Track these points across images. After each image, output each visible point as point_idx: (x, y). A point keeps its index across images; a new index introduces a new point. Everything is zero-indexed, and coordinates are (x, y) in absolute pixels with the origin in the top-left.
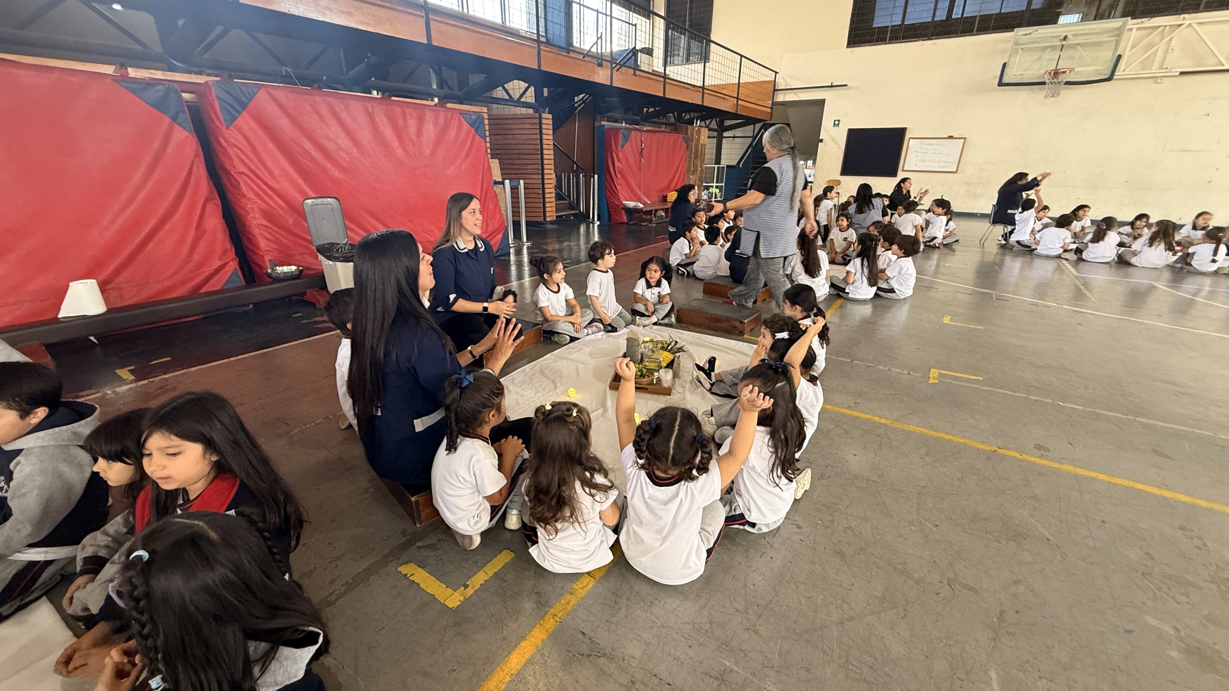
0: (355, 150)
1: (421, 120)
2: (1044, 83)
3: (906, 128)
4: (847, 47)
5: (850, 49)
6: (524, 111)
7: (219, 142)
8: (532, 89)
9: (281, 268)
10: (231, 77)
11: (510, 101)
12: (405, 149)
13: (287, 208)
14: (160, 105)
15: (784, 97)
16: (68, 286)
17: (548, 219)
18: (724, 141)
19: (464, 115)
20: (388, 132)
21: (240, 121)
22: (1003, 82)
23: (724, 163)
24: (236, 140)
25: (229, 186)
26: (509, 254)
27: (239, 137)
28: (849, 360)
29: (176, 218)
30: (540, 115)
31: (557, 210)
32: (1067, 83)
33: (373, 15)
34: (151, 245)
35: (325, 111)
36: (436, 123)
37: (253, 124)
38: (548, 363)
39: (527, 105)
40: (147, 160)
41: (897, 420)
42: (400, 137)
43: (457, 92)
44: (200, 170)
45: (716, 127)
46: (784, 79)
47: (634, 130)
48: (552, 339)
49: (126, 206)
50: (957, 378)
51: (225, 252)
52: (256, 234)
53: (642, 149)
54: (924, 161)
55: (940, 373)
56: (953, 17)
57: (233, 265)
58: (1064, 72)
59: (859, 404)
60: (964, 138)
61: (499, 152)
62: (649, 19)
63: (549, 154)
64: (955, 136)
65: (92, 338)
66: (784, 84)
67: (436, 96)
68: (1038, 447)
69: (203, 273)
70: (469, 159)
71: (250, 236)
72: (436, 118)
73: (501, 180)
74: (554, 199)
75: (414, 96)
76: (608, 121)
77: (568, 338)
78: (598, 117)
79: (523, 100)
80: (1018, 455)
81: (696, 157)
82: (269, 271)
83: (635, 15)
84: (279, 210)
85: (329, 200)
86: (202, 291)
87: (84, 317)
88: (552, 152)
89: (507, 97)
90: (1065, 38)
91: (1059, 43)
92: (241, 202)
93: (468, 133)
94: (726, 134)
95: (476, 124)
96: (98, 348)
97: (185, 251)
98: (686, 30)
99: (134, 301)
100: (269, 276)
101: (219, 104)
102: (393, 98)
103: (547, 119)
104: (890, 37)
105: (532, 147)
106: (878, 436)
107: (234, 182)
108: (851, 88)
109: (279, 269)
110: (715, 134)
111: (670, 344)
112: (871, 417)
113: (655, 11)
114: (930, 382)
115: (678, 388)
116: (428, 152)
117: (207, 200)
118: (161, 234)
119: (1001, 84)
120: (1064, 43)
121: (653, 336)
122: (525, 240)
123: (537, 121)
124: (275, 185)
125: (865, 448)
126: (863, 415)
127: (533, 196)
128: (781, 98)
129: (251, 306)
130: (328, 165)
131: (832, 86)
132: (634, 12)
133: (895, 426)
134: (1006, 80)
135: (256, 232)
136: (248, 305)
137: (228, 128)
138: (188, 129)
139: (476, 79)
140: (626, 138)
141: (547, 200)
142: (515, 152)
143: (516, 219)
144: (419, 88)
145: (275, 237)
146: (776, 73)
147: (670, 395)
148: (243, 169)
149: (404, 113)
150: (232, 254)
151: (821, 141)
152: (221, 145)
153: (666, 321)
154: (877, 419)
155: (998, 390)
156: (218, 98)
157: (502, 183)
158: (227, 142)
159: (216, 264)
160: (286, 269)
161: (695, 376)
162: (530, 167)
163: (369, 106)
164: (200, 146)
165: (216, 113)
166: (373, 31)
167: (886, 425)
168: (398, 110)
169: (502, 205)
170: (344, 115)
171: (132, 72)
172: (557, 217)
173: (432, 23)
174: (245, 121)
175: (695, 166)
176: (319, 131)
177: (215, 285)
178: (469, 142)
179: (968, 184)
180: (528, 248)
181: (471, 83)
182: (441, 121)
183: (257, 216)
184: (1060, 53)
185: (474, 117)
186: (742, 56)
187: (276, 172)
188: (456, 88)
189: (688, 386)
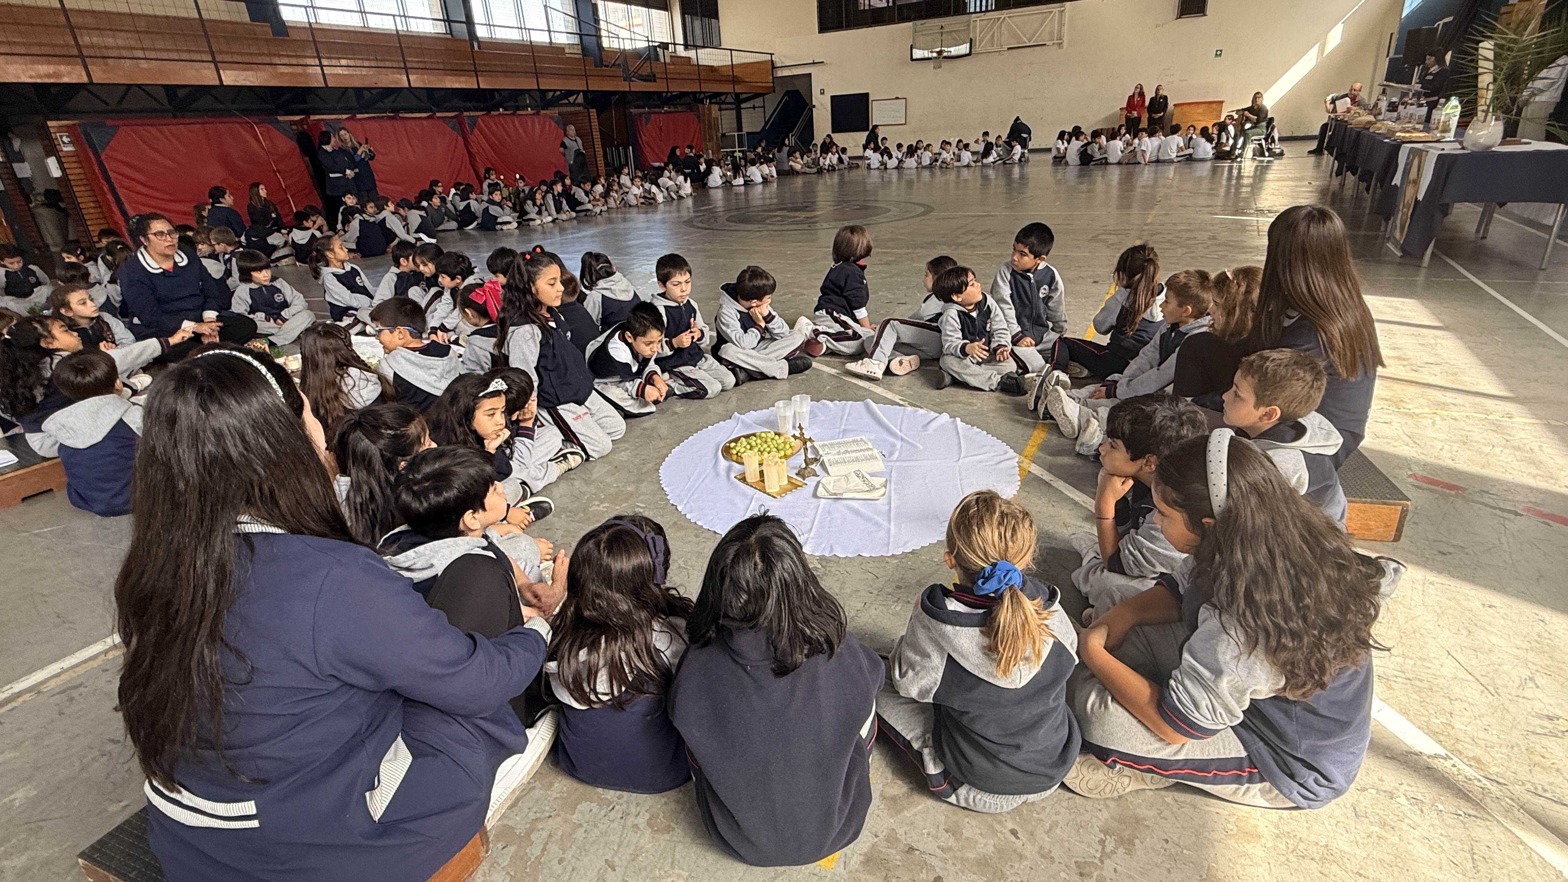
3: (869, 93)
4: (819, 33)
5: (821, 35)
6: (577, 108)
8: (581, 95)
11: (569, 104)
12: (529, 138)
14: (450, 124)
18: (744, 111)
20: (521, 130)
22: (913, 57)
23: (745, 130)
30: (589, 111)
31: (605, 166)
35: (498, 124)
36: (540, 124)
37: (478, 132)
39: (579, 105)
42: (526, 132)
46: (779, 59)
47: (652, 112)
54: (884, 117)
60: (906, 98)
62: (668, 12)
64: (899, 97)
66: (780, 63)
72: (539, 120)
76: (635, 109)
78: (628, 107)
81: (710, 128)
83: (654, 11)
88: (598, 133)
90: (942, 27)
91: (938, 31)
93: (555, 127)
94: (743, 106)
103: (593, 112)
108: (827, 64)
110: (733, 106)
119: (912, 60)
120: (942, 30)
123: (587, 114)
128: (780, 73)
131: (814, 63)
132: (652, 8)
140: (647, 117)
146: (772, 55)
151: (815, 106)
158: (471, 140)
175: (711, 136)
179: (915, 132)
184: (941, 37)
186: (731, 50)
188: (539, 101)
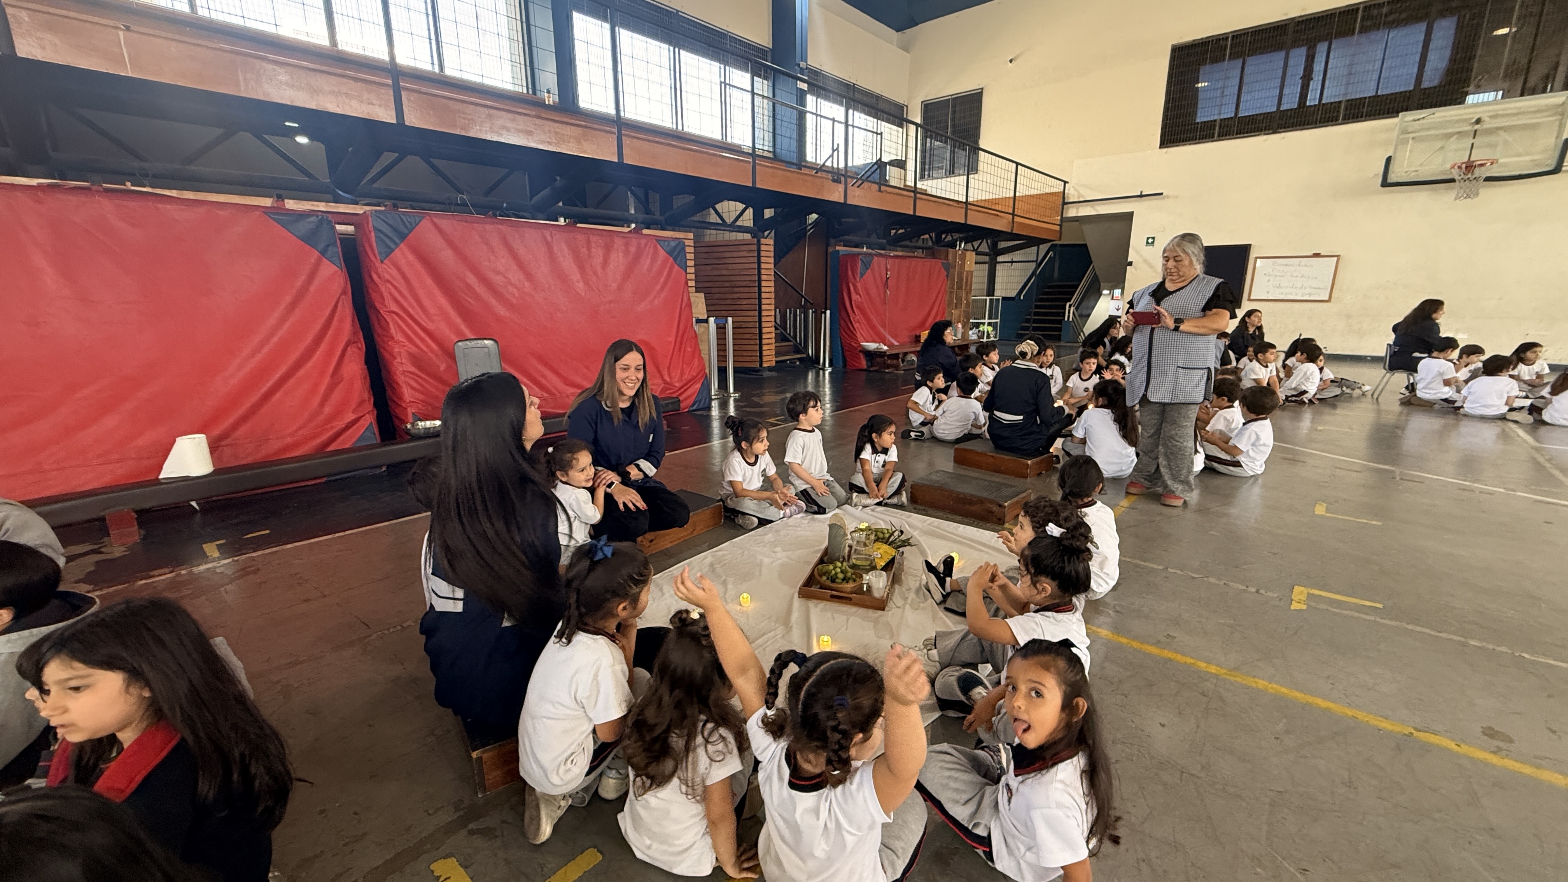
0: (527, 284)
1: (608, 249)
2: (1452, 181)
3: (1250, 245)
4: (1161, 147)
5: (1165, 150)
6: (740, 236)
7: (371, 276)
8: (750, 212)
9: (423, 423)
10: (395, 206)
11: (723, 225)
12: (587, 283)
13: (440, 352)
14: (309, 239)
15: (1077, 212)
16: (175, 441)
17: (765, 365)
18: (999, 267)
19: (662, 243)
20: (568, 263)
21: (397, 254)
22: (1389, 181)
23: (999, 293)
24: (391, 275)
25: (377, 327)
26: (709, 408)
27: (394, 272)
28: (1161, 567)
29: (310, 364)
30: (759, 241)
31: (778, 354)
32: (1488, 179)
33: (556, 133)
34: (278, 395)
35: (495, 241)
36: (627, 252)
37: (411, 257)
38: (724, 555)
39: (743, 230)
40: (288, 298)
41: (1236, 669)
42: (582, 268)
43: (658, 216)
44: (346, 310)
45: (987, 251)
46: (1076, 190)
47: (876, 255)
48: (736, 520)
49: (257, 350)
50: (1339, 604)
51: (361, 403)
52: (400, 383)
53: (887, 279)
54: (1279, 287)
55: (1308, 594)
56: (1308, 104)
57: (369, 420)
58: (1482, 165)
59: (1175, 638)
60: (1338, 256)
61: (707, 285)
62: (902, 127)
63: (768, 286)
64: (1323, 254)
65: (194, 504)
66: (1076, 194)
67: (632, 222)
68: (1490, 733)
69: (332, 427)
70: (664, 294)
71: (395, 386)
72: (627, 245)
73: (705, 317)
74: (773, 341)
75: (609, 222)
76: (844, 246)
77: (756, 520)
78: (832, 241)
79: (738, 223)
80: (1452, 745)
81: (960, 287)
82: (409, 426)
83: (883, 123)
84: (430, 354)
85: (486, 342)
86: (330, 449)
87: (187, 479)
88: (772, 284)
89: (720, 221)
90: (1478, 121)
91: (1469, 128)
92: (389, 346)
93: (664, 263)
94: (1000, 259)
95: (677, 252)
96: (199, 514)
97: (316, 401)
98: (947, 138)
99: (249, 460)
100: (407, 432)
101: (377, 237)
102: (579, 225)
103: (768, 244)
104: (1219, 133)
105: (748, 278)
106: (1203, 694)
107: (383, 323)
108: (1168, 197)
109: (421, 424)
110: (987, 258)
111: (892, 534)
112: (1192, 661)
113: (910, 118)
114: (1293, 607)
115: (897, 599)
116: (614, 286)
117: (348, 344)
118: (291, 382)
119: (1385, 184)
120: (1477, 127)
121: (873, 520)
122: (732, 390)
123: (755, 247)
124: (430, 326)
125: (1180, 713)
126: (1179, 657)
127: (747, 336)
128: (1072, 212)
129: (384, 469)
130: (493, 302)
131: (1141, 196)
132: (883, 120)
133: (1232, 679)
134: (1392, 178)
135: (401, 379)
136: (381, 466)
137: (382, 262)
138: (337, 262)
139: (681, 201)
140: (867, 266)
141: (764, 342)
142: (727, 284)
143: (723, 365)
144: (612, 213)
145: (420, 384)
146: (1065, 182)
147: (883, 609)
148: (394, 308)
149: (588, 242)
150: (369, 406)
151: (1130, 264)
152: (373, 280)
153: (895, 500)
154: (1203, 665)
155: (1410, 627)
156: (375, 229)
157: (706, 321)
158: (379, 277)
159: (351, 417)
160: (428, 424)
161: (924, 582)
162: (745, 302)
163: (547, 234)
164: (349, 283)
165: (371, 246)
166: (555, 150)
167: (1216, 676)
168: (581, 237)
169: (703, 347)
170: (517, 245)
171: (291, 204)
172: (777, 362)
173: (624, 138)
174: (403, 255)
175: (959, 299)
176: (486, 263)
177: (347, 441)
178: (665, 273)
179: (1349, 317)
180: (735, 400)
181: (675, 207)
182: (633, 249)
183: (404, 361)
184: (1473, 141)
185: (673, 244)
186: (1017, 164)
187: (432, 311)
188: (658, 214)
189: (912, 596)
